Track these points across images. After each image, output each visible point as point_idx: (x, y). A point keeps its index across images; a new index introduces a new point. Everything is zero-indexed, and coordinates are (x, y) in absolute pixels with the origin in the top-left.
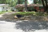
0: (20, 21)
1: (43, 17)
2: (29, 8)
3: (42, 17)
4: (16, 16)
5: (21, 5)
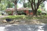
1: (33, 20)
3: (31, 20)
4: (5, 20)
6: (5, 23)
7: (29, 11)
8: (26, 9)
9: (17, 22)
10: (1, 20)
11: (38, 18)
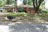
6: (7, 21)
10: (1, 18)
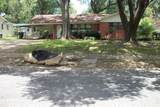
0: (43, 70)
1: (122, 57)
2: (76, 27)
3: (118, 58)
4: (30, 55)
5: (48, 17)
7: (111, 24)
8: (99, 18)
9: (69, 60)
11: (142, 50)
